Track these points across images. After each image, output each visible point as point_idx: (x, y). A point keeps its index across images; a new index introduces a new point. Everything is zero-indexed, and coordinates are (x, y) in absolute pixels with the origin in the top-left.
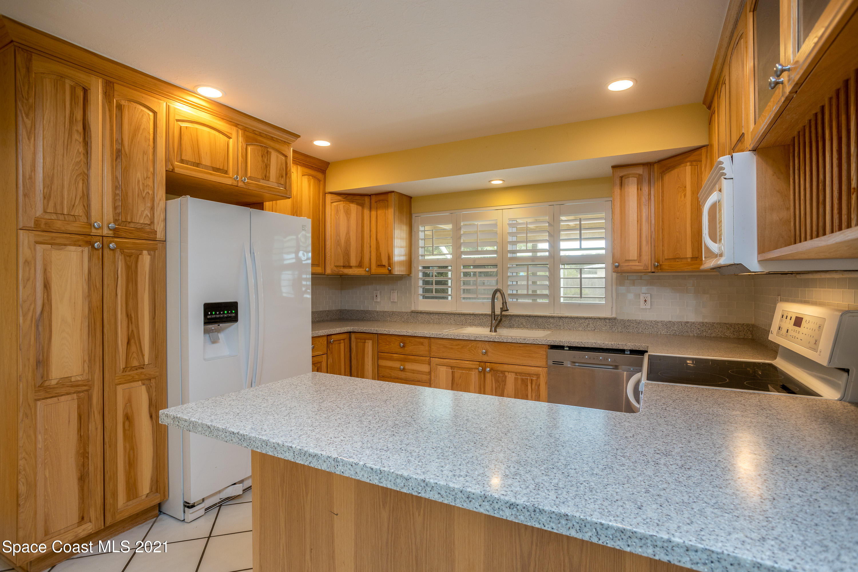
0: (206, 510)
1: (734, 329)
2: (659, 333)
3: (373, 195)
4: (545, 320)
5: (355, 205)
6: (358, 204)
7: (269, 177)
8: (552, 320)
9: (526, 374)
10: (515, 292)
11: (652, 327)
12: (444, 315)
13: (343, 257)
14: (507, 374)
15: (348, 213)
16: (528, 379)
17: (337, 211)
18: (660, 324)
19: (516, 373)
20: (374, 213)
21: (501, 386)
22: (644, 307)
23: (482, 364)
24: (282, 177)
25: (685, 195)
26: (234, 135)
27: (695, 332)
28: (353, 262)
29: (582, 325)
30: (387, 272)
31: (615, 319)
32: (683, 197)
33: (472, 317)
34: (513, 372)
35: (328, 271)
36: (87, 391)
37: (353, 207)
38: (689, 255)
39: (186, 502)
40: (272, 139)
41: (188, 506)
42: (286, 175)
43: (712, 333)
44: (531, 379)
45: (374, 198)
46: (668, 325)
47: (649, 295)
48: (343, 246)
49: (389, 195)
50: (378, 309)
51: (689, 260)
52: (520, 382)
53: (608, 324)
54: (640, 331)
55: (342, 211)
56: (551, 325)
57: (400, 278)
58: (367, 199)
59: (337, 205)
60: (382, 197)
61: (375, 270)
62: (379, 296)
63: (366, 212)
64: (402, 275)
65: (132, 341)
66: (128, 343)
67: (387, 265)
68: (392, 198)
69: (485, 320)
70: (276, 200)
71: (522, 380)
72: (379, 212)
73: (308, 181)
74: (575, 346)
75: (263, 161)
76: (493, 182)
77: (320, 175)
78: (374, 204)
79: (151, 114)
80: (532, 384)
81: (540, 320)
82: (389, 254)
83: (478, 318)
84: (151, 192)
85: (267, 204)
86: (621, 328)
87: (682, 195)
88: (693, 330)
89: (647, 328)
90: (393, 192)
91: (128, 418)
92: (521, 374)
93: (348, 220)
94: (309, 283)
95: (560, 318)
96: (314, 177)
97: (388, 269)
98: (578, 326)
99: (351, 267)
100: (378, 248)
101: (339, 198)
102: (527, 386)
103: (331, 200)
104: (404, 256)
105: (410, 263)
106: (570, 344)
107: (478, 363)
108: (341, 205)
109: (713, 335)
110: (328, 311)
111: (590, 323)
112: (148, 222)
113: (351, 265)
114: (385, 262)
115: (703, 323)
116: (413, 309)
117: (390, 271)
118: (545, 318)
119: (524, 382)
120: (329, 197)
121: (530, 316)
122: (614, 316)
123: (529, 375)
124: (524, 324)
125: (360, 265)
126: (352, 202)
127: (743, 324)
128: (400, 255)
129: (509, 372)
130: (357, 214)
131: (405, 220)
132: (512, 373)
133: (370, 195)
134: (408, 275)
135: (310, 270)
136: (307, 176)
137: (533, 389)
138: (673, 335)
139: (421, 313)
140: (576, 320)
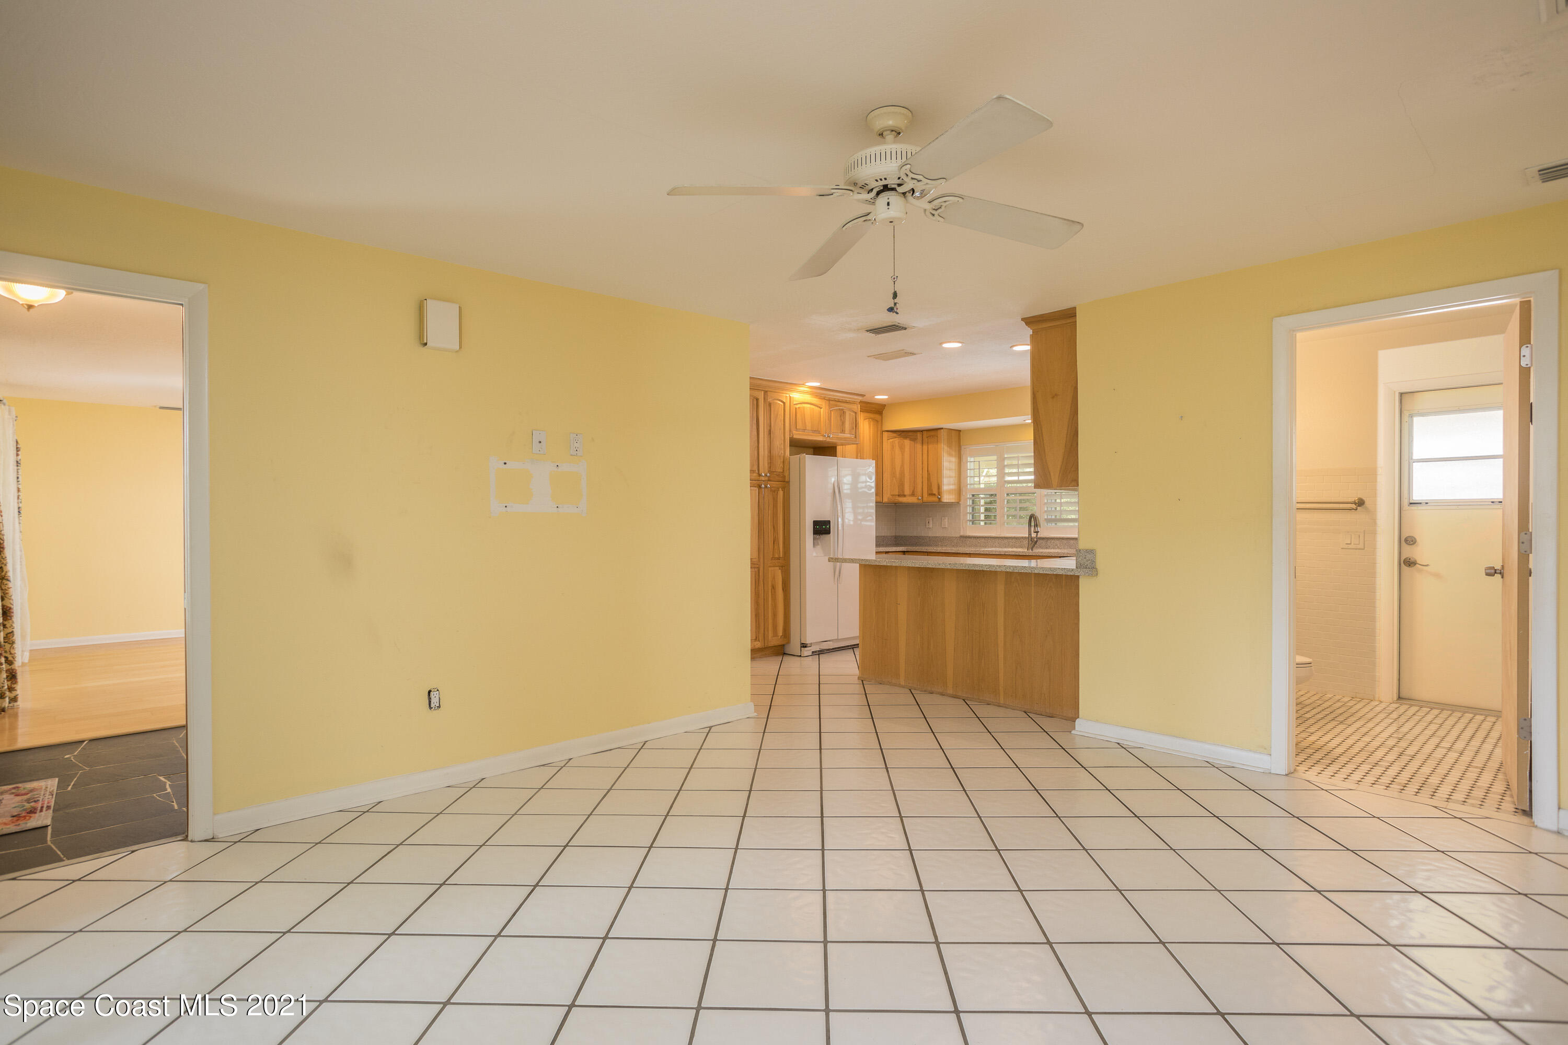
0: (813, 652)
3: (924, 431)
5: (909, 441)
6: (911, 440)
7: (845, 431)
10: (1053, 517)
12: (990, 538)
13: (898, 487)
15: (902, 448)
17: (893, 447)
20: (925, 447)
24: (853, 428)
26: (823, 406)
28: (907, 491)
30: (937, 500)
33: (1014, 540)
35: (885, 500)
36: (758, 568)
37: (907, 442)
39: (803, 644)
40: (846, 402)
41: (804, 646)
42: (856, 427)
45: (925, 433)
48: (898, 476)
49: (939, 431)
50: (930, 535)
55: (897, 447)
57: (950, 505)
58: (919, 435)
59: (893, 441)
60: (932, 433)
61: (926, 498)
62: (931, 522)
63: (919, 446)
64: (952, 502)
65: (775, 542)
66: (774, 543)
67: (937, 494)
68: (943, 435)
69: (1024, 543)
70: (845, 445)
72: (930, 446)
73: (869, 423)
75: (841, 420)
77: (877, 417)
78: (925, 440)
79: (782, 404)
81: (1072, 542)
82: (938, 484)
83: (1019, 541)
84: (783, 452)
85: (839, 448)
90: (942, 428)
91: (773, 587)
93: (903, 455)
94: (873, 511)
96: (873, 419)
97: (938, 497)
99: (905, 496)
100: (929, 479)
101: (895, 435)
103: (888, 437)
104: (953, 485)
105: (959, 491)
108: (897, 441)
110: (884, 536)
112: (781, 471)
113: (906, 494)
114: (935, 491)
116: (962, 534)
117: (940, 499)
120: (885, 434)
121: (1063, 539)
124: (1058, 545)
125: (913, 494)
126: (906, 438)
128: (949, 484)
130: (910, 449)
131: (953, 453)
133: (922, 431)
134: (958, 503)
135: (874, 498)
136: (868, 420)
139: (970, 537)
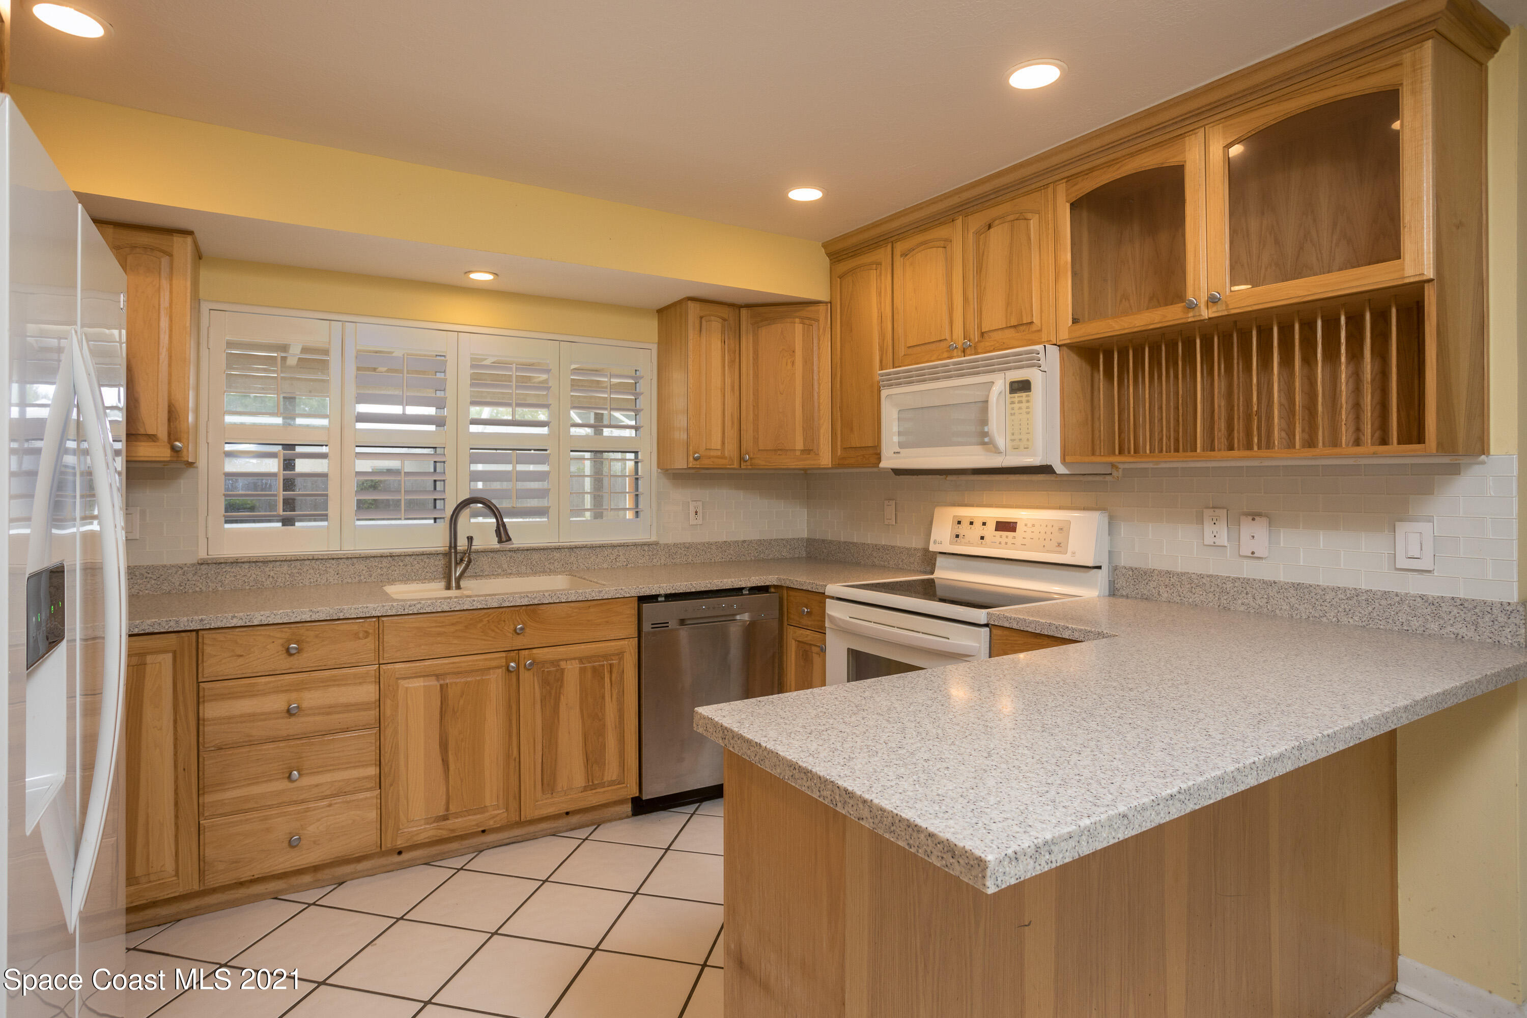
1: (790, 546)
2: (713, 561)
4: (545, 556)
8: (557, 555)
9: (598, 656)
11: (704, 553)
12: (307, 562)
14: (563, 664)
16: (603, 665)
18: (714, 547)
19: (581, 660)
21: (553, 692)
22: (695, 522)
23: (513, 654)
25: (793, 363)
27: (752, 554)
29: (608, 558)
30: (165, 454)
31: (657, 544)
32: (790, 365)
33: (385, 562)
34: (574, 659)
38: (799, 445)
43: (769, 554)
44: (611, 665)
46: (723, 546)
47: (700, 504)
51: (798, 453)
52: (589, 674)
53: (646, 554)
54: (690, 560)
56: (556, 563)
68: (187, 251)
69: (417, 567)
71: (594, 670)
74: (681, 591)
76: (475, 276)
80: (611, 672)
81: (536, 556)
82: (172, 405)
83: (400, 563)
86: (664, 557)
87: (789, 361)
88: (750, 551)
89: (698, 555)
92: (589, 659)
95: (571, 548)
97: (172, 447)
98: (601, 561)
102: (603, 678)
105: (196, 431)
106: (676, 589)
107: (504, 654)
109: (771, 556)
111: (621, 554)
115: (760, 540)
116: (202, 555)
117: (178, 452)
118: (545, 552)
119: (597, 673)
122: (654, 539)
123: (606, 657)
124: (505, 566)
127: (798, 539)
128: (191, 410)
129: (566, 660)
132: (573, 661)
137: (613, 682)
138: (729, 561)
140: (598, 550)
